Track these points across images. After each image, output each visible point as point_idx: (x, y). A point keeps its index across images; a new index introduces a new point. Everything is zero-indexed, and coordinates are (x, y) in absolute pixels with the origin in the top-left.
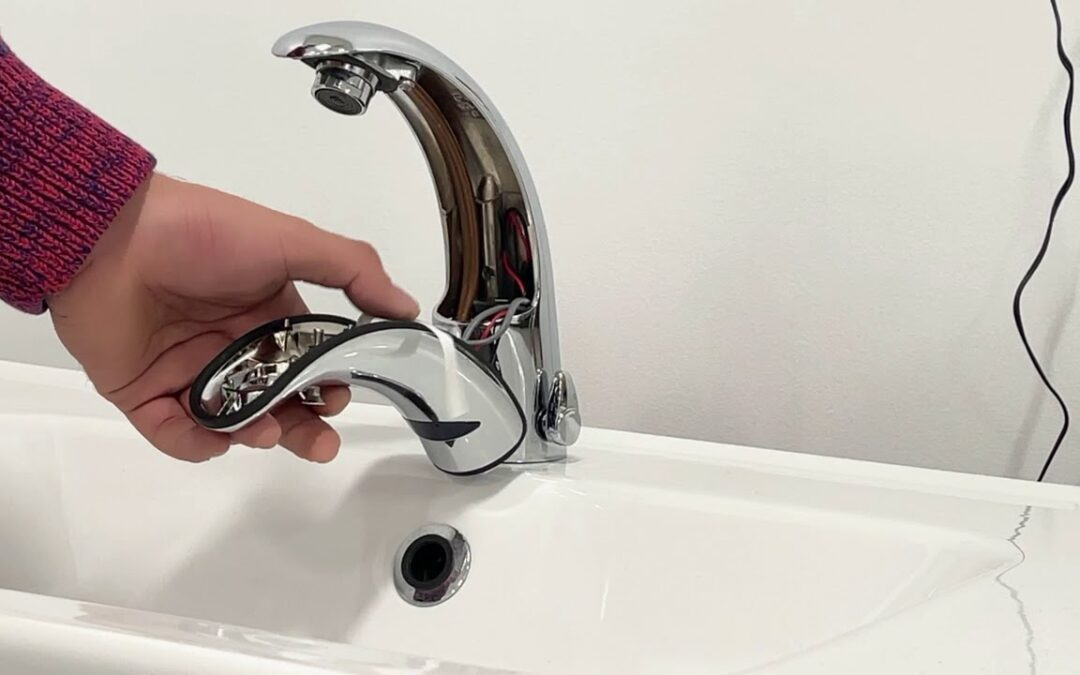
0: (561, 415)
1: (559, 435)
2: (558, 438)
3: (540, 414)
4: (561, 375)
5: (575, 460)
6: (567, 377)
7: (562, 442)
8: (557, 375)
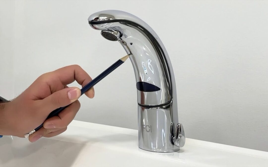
0: (179, 138)
1: (179, 144)
2: (178, 145)
3: (172, 137)
4: (179, 125)
5: (183, 151)
6: (181, 125)
7: (179, 146)
8: (178, 124)
